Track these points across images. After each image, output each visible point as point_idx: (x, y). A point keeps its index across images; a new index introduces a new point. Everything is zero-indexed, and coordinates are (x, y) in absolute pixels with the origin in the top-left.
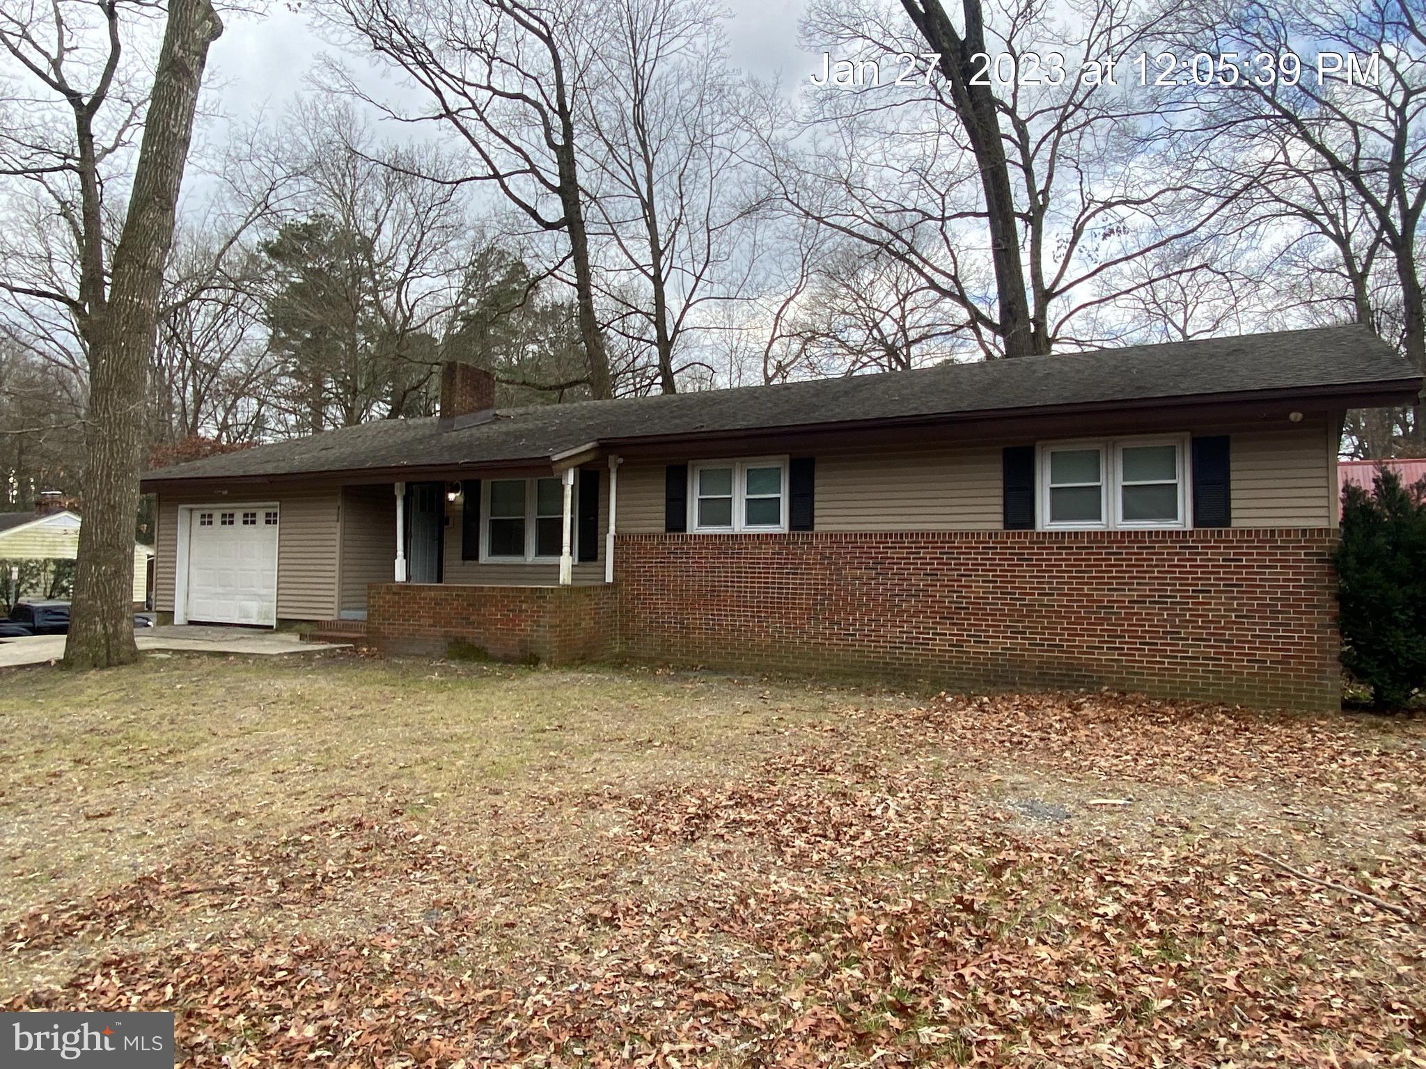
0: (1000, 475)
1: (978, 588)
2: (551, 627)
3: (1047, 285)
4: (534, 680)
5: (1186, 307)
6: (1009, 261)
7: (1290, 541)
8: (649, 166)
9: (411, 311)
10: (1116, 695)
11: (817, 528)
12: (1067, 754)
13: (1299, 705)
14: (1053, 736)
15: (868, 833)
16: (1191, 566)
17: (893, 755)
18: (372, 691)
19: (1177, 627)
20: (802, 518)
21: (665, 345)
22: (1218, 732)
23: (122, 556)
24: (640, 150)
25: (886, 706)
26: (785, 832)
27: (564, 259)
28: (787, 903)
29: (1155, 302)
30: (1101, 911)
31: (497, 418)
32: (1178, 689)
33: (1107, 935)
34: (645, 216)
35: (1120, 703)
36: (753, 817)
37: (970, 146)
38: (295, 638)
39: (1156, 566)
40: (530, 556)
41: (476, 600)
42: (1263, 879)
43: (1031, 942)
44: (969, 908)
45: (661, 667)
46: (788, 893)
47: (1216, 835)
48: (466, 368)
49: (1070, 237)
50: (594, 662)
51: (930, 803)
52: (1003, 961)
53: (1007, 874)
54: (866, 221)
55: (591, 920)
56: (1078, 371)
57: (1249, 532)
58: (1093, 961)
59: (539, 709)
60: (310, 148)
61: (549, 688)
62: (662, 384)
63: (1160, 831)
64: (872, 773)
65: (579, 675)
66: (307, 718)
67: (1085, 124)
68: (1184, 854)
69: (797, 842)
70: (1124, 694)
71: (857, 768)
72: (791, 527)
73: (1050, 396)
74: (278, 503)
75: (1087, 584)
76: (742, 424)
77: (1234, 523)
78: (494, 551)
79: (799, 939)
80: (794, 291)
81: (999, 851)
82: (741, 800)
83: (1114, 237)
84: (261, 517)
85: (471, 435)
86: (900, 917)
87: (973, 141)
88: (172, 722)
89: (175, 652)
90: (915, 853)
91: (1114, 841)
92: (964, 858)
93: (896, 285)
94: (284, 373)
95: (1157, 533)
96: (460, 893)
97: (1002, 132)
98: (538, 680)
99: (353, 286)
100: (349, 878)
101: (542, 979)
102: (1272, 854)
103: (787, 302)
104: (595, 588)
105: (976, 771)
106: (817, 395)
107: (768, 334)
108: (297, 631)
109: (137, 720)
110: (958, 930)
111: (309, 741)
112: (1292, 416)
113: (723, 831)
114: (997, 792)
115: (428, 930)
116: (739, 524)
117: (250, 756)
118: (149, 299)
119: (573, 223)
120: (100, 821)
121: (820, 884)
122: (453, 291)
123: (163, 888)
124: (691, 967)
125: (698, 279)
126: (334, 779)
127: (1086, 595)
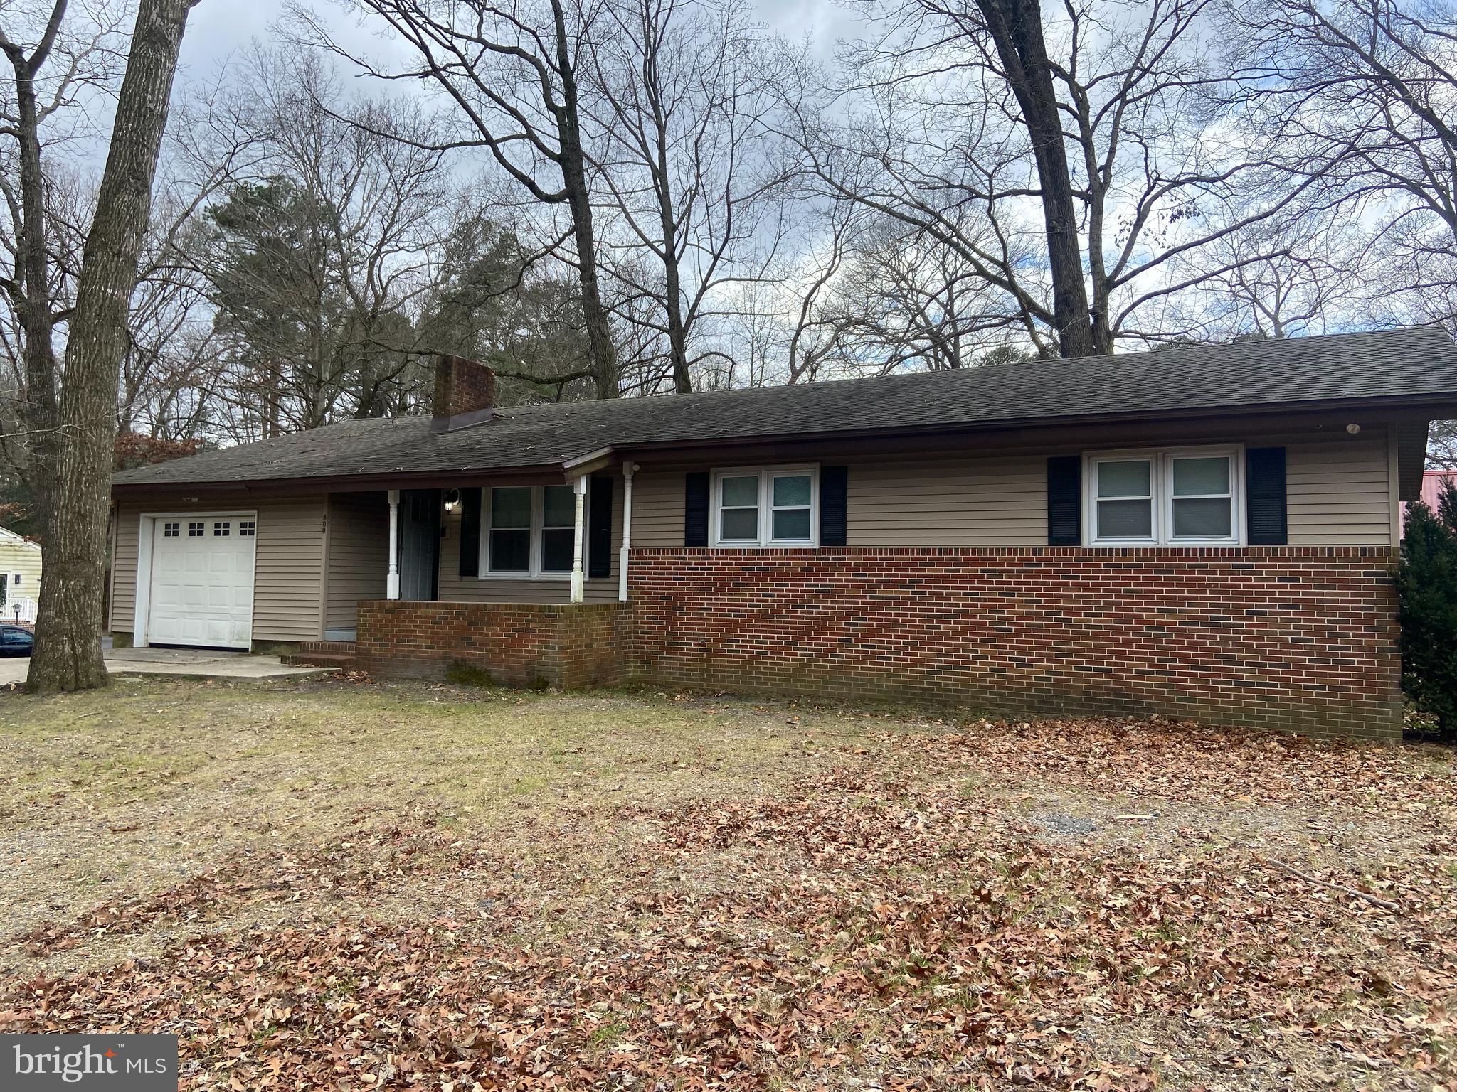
0: (1044, 487)
1: (1021, 607)
2: (561, 648)
3: (1108, 273)
4: (544, 707)
5: (1278, 290)
6: (1065, 246)
7: (1348, 560)
8: (661, 129)
9: (384, 289)
10: (1166, 723)
11: (850, 543)
12: (1103, 775)
13: (1359, 734)
14: (1091, 759)
15: (896, 842)
16: (1245, 586)
17: (924, 775)
18: (372, 716)
19: (1231, 650)
20: (834, 532)
21: (678, 332)
22: (1265, 759)
23: (92, 570)
24: (650, 110)
25: (920, 731)
26: (815, 840)
27: (565, 236)
28: (817, 897)
29: (1242, 284)
30: (1110, 904)
31: (495, 419)
32: (1233, 716)
33: (1112, 920)
34: (656, 187)
35: (1166, 731)
36: (783, 828)
37: (1022, 117)
38: (276, 661)
39: (1209, 586)
40: (536, 572)
41: (479, 618)
42: (1270, 881)
43: (1042, 926)
44: (986, 899)
45: (679, 693)
46: (818, 889)
47: (1235, 845)
48: (461, 363)
49: (1134, 218)
50: (606, 688)
51: (958, 817)
52: (1012, 940)
53: (1026, 874)
54: (905, 202)
55: (635, 908)
56: (1131, 376)
57: (1306, 550)
58: (1097, 941)
59: (553, 733)
60: (268, 102)
61: (561, 712)
62: (674, 377)
63: (1181, 842)
64: (903, 791)
65: (593, 701)
66: (307, 742)
67: (1153, 92)
68: (1200, 861)
69: (827, 849)
70: (1175, 722)
71: (888, 786)
72: (822, 542)
73: (1097, 405)
74: (255, 512)
75: (1135, 604)
76: (768, 430)
77: (1291, 541)
78: (495, 566)
79: (828, 922)
80: (825, 271)
81: (1021, 856)
82: (770, 813)
83: (1183, 219)
84: (235, 527)
85: (470, 438)
86: (923, 907)
87: (1024, 111)
88: (163, 747)
89: (146, 675)
90: (940, 858)
91: (1134, 850)
92: (986, 862)
93: (943, 264)
94: (233, 359)
95: (1209, 550)
96: (508, 887)
97: (1058, 100)
98: (548, 705)
99: (317, 261)
100: (399, 875)
101: (596, 950)
102: (1284, 861)
103: (818, 285)
104: (608, 606)
105: (1007, 790)
106: (849, 397)
107: (794, 319)
108: (277, 654)
109: (126, 744)
110: (974, 917)
111: (318, 764)
112: (1350, 428)
113: (755, 839)
114: (1027, 808)
115: (485, 915)
116: (765, 538)
117: (259, 777)
118: (123, 289)
119: (576, 196)
120: (130, 835)
121: (848, 881)
122: (432, 267)
123: (218, 887)
124: (729, 942)
125: (716, 258)
126: (358, 795)
127: (1135, 616)
